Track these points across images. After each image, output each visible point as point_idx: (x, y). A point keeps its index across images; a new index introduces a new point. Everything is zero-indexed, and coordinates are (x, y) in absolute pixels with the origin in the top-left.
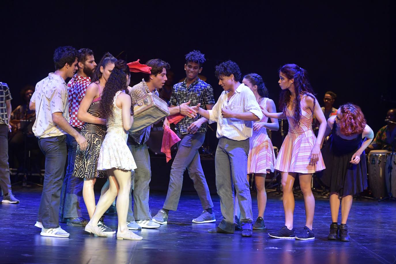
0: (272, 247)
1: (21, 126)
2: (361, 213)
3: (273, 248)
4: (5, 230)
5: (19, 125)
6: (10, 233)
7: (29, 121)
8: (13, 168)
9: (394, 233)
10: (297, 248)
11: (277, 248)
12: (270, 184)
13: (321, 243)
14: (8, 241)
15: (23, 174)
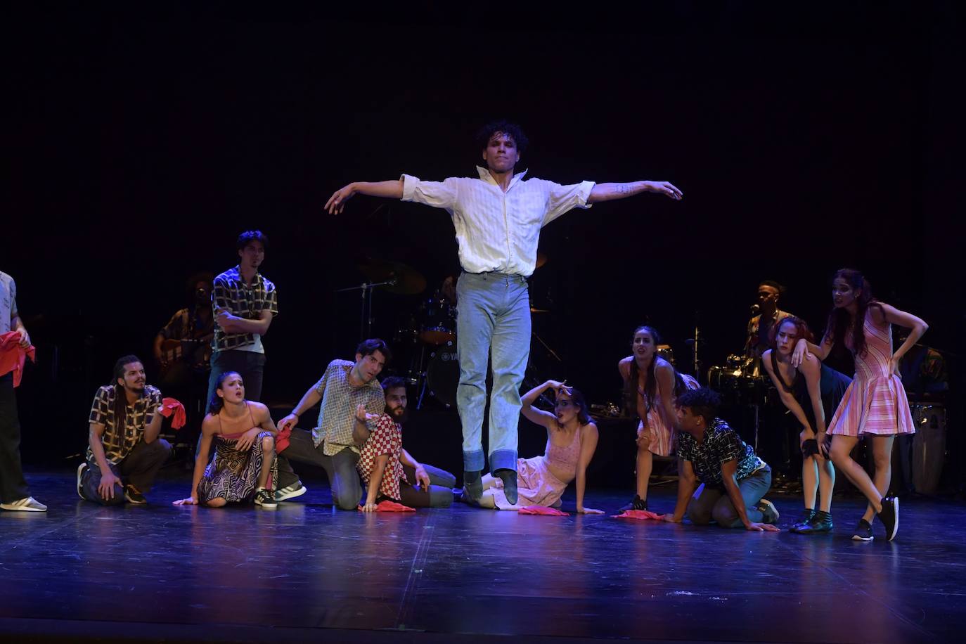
0: (681, 591)
1: (182, 353)
2: (853, 524)
3: (683, 593)
4: (155, 556)
5: (179, 349)
6: (166, 562)
7: (199, 341)
8: (166, 434)
9: (920, 564)
10: (729, 594)
11: (690, 593)
12: (672, 465)
13: (778, 584)
14: (161, 579)
15: (186, 445)
